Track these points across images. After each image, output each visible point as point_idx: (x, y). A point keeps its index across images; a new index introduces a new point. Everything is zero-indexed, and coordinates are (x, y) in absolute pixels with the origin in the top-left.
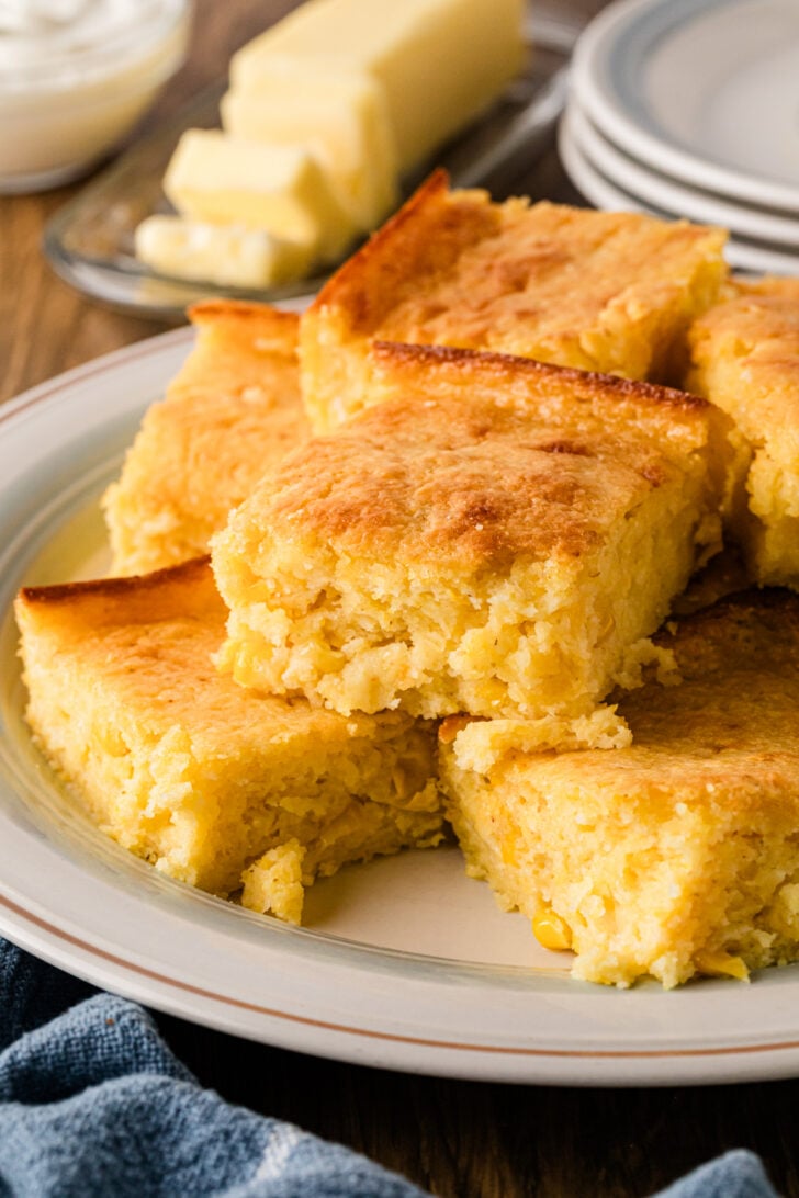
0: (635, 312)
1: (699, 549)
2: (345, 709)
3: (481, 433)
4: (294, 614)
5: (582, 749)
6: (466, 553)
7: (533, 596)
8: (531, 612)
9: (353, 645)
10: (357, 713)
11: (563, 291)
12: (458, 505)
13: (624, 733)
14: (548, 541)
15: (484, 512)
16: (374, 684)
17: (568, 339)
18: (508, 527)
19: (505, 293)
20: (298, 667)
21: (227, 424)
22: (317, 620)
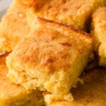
0: (83, 12)
1: (90, 59)
2: (27, 89)
3: (53, 38)
4: (19, 72)
5: (65, 100)
6: (46, 69)
7: (57, 78)
8: (57, 81)
9: (29, 79)
10: (29, 90)
11: (72, 4)
12: (47, 58)
13: (72, 99)
14: (61, 68)
15: (51, 61)
16: (32, 85)
17: (71, 17)
18: (54, 64)
19: (62, 4)
20: (20, 81)
21: (15, 21)
22: (23, 74)
